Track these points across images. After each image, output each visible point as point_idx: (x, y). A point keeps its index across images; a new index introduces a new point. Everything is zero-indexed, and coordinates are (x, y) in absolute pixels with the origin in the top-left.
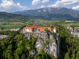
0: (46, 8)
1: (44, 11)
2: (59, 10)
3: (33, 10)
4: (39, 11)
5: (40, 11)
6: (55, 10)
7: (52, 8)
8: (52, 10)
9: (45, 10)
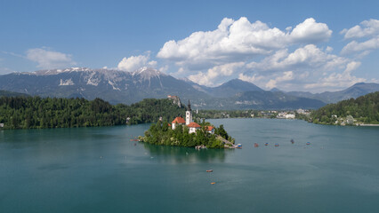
0: (97, 73)
1: (89, 82)
2: (147, 81)
3: (34, 76)
4: (64, 81)
5: (69, 83)
6: (135, 82)
7: (122, 74)
8: (120, 79)
9: (94, 77)
